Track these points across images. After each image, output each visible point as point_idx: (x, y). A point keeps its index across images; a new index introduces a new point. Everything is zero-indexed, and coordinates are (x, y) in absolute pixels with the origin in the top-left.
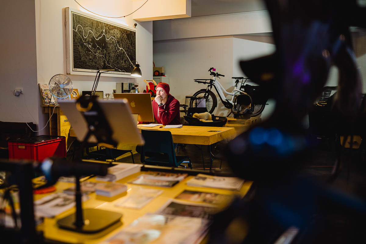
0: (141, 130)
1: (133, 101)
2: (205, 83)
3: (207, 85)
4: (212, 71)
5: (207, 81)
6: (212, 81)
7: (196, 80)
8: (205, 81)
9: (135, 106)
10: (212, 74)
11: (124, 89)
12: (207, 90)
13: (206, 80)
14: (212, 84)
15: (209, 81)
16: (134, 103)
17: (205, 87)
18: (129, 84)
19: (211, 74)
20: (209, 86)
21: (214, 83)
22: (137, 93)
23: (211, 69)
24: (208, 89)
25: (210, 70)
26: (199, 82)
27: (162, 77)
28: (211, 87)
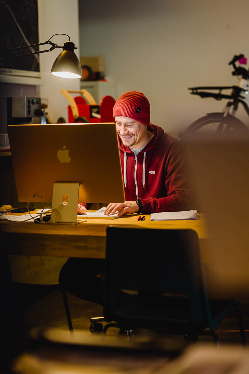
0: (105, 229)
1: (64, 147)
2: (218, 97)
3: (225, 101)
4: (237, 64)
5: (224, 92)
6: (237, 91)
7: (197, 89)
8: (216, 92)
9: (70, 159)
10: (238, 72)
11: (14, 115)
12: (225, 115)
13: (221, 88)
14: (240, 98)
15: (229, 92)
16: (67, 152)
17: (220, 106)
18: (29, 101)
19: (234, 74)
20: (229, 104)
21: (244, 98)
22: (44, 123)
23: (236, 58)
24: (228, 114)
25: (232, 63)
26: (203, 95)
27: (100, 83)
28: (236, 108)
